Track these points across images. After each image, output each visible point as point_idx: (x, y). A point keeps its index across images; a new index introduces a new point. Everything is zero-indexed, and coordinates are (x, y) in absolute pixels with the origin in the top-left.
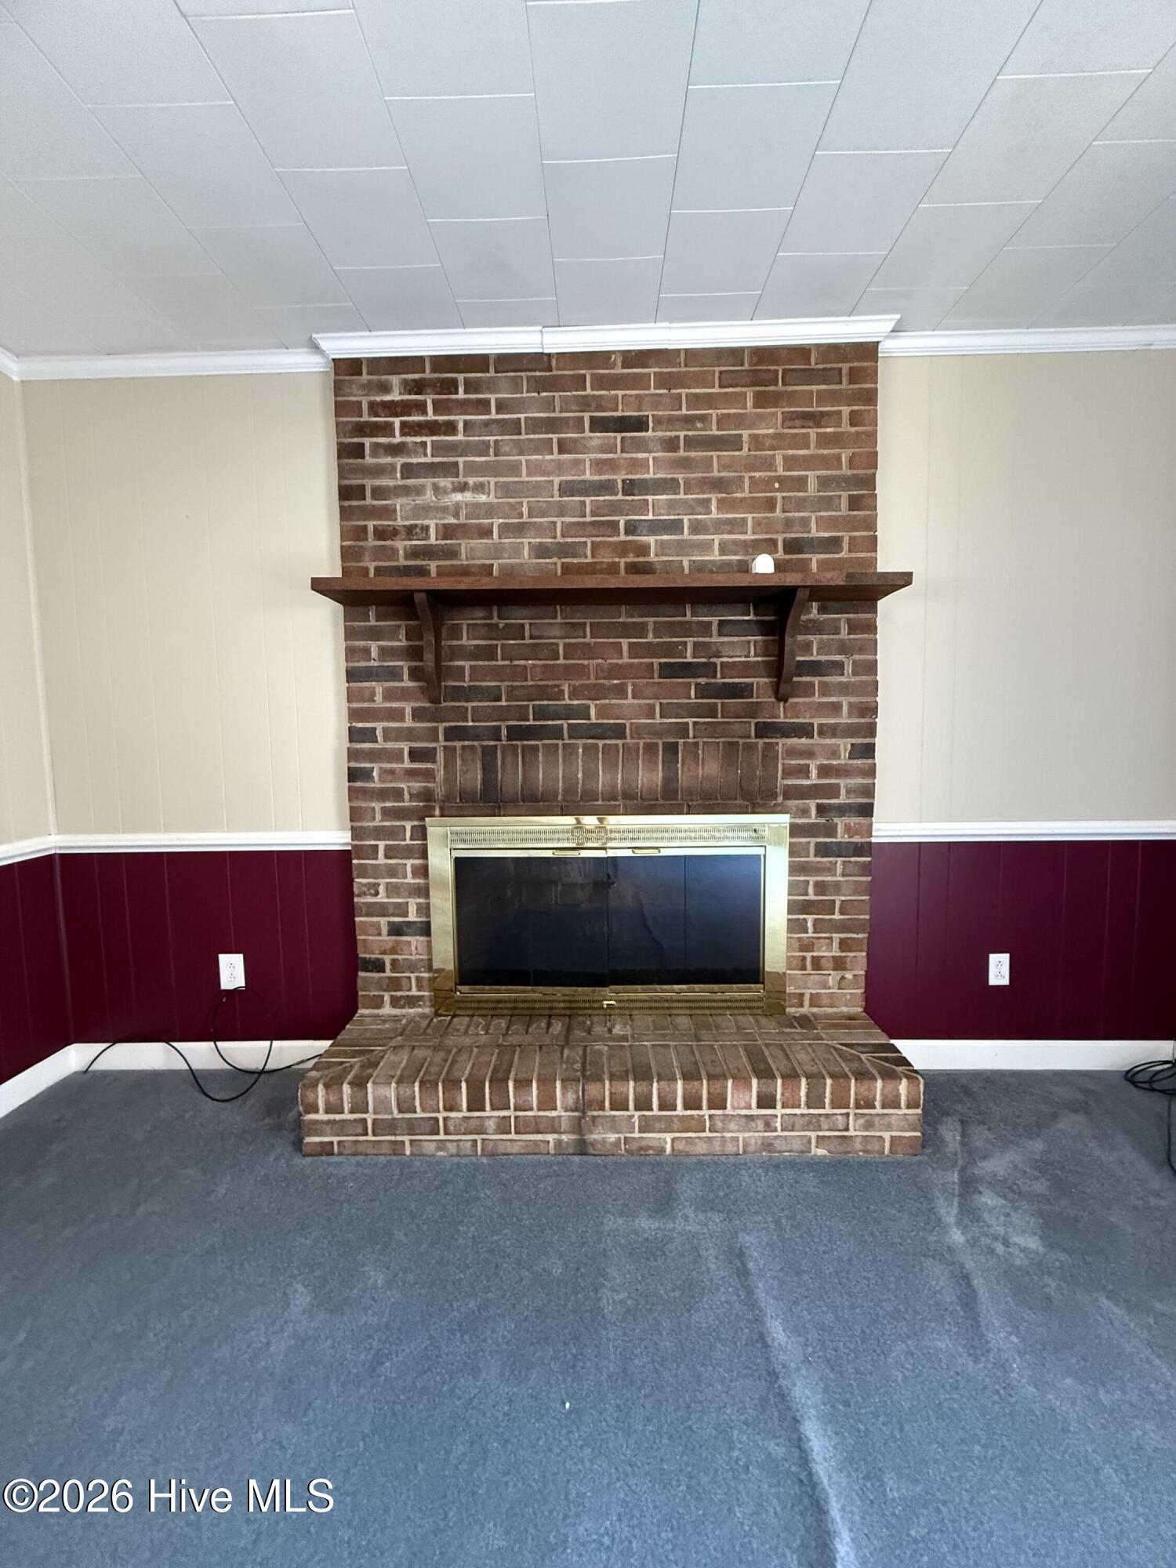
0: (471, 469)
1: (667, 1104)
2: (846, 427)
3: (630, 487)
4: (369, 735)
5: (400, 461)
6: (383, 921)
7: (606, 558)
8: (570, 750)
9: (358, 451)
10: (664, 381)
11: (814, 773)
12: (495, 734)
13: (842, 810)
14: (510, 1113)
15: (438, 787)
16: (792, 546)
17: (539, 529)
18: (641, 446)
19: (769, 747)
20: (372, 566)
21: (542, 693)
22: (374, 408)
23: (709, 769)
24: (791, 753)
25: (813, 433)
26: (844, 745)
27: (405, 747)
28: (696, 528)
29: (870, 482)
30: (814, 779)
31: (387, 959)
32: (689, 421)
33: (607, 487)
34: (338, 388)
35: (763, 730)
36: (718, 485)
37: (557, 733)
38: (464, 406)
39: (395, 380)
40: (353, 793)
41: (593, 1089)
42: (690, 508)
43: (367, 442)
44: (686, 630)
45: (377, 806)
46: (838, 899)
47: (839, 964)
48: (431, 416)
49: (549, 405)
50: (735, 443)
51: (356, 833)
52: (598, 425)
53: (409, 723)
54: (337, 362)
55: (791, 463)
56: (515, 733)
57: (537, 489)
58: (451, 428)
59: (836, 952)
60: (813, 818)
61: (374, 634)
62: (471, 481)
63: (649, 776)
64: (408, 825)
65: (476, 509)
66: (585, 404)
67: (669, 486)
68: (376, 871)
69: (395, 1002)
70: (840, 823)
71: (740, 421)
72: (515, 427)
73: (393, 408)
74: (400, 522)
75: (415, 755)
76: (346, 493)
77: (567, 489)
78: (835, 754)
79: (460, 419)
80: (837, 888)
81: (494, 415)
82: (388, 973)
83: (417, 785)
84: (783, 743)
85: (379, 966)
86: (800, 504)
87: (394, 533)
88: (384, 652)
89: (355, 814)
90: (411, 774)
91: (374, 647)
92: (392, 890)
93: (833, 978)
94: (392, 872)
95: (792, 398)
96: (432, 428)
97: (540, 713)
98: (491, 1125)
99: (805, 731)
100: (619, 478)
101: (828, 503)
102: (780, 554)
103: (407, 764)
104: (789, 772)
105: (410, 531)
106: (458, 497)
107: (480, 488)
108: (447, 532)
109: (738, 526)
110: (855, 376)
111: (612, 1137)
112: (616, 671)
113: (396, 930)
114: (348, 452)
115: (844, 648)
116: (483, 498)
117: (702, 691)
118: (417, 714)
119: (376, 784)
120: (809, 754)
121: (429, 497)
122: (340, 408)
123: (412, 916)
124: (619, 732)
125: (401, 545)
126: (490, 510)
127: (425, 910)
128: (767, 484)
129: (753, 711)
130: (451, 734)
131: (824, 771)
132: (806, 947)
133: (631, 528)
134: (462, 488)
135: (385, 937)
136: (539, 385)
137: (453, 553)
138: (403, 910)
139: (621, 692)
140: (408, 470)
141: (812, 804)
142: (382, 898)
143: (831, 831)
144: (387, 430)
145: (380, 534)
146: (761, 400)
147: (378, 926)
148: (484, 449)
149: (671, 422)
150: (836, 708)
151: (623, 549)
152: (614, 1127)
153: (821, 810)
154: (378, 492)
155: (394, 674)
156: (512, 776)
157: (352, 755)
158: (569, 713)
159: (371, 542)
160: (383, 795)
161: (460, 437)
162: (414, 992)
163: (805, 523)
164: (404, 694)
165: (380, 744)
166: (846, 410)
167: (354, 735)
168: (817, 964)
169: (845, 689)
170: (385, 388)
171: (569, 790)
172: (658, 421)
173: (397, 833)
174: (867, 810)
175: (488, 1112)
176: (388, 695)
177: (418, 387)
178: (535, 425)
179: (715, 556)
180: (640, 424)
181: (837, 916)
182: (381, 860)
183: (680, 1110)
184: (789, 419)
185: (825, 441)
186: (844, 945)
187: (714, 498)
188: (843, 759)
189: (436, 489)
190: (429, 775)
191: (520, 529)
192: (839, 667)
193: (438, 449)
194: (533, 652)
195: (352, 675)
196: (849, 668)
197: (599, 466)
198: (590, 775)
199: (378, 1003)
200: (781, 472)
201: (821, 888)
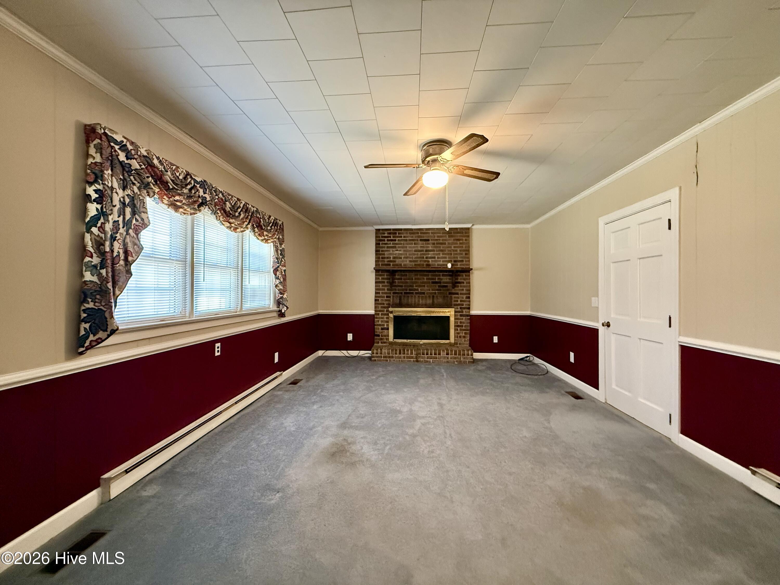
0: (399, 247)
1: (431, 354)
2: (464, 241)
3: (426, 251)
4: (379, 293)
5: (386, 246)
6: (380, 327)
7: (422, 263)
8: (415, 297)
9: (379, 244)
10: (432, 233)
11: (459, 301)
12: (402, 293)
13: (464, 308)
14: (406, 355)
15: (391, 303)
16: (455, 261)
17: (410, 258)
18: (428, 244)
19: (451, 297)
20: (380, 263)
21: (411, 286)
22: (382, 237)
23: (440, 300)
24: (455, 298)
25: (458, 242)
26: (465, 296)
27: (385, 295)
28: (438, 258)
29: (469, 251)
30: (459, 302)
31: (380, 334)
32: (437, 240)
33: (422, 251)
34: (376, 233)
35: (450, 293)
36: (442, 251)
37: (412, 293)
38: (398, 237)
39: (386, 232)
40: (375, 304)
41: (419, 351)
42: (437, 254)
43: (381, 242)
44: (437, 275)
45: (380, 306)
46: (464, 325)
47: (464, 337)
48: (392, 238)
49: (412, 237)
50: (445, 244)
51: (376, 311)
52: (421, 240)
53: (386, 291)
54: (376, 229)
55: (454, 247)
56: (405, 293)
57: (410, 251)
58: (395, 240)
59: (464, 335)
60: (459, 310)
61: (380, 275)
62: (399, 249)
63: (429, 301)
64: (385, 310)
65: (399, 254)
66: (419, 237)
67: (433, 251)
68: (379, 318)
69: (381, 343)
70: (464, 310)
71: (446, 240)
72: (406, 240)
73: (385, 237)
74: (386, 256)
75: (387, 297)
76: (377, 251)
77: (415, 251)
78: (463, 298)
79: (397, 239)
80: (464, 323)
81: (403, 238)
82: (380, 337)
83: (387, 302)
84: (453, 296)
85: (379, 336)
86: (456, 254)
87: (385, 258)
88: (383, 279)
89: (375, 307)
90: (386, 300)
91: (380, 278)
92: (382, 321)
93: (463, 340)
94: (382, 318)
95: (454, 236)
96: (392, 240)
97: (410, 290)
98: (402, 357)
99: (457, 294)
100: (425, 249)
101: (462, 254)
102: (453, 263)
103: (385, 298)
104: (455, 301)
105: (388, 258)
106: (396, 252)
107: (400, 251)
108: (394, 258)
109: (446, 258)
110: (466, 233)
111: (422, 360)
112: (423, 283)
113: (382, 329)
114: (377, 244)
115: (464, 279)
116: (400, 252)
117: (439, 286)
118: (388, 290)
119: (380, 302)
120: (458, 298)
121: (391, 252)
122: (376, 237)
123: (385, 326)
124: (424, 293)
125: (386, 260)
126: (401, 254)
127: (388, 325)
128: (450, 251)
129: (448, 290)
130: (394, 293)
131: (461, 301)
132: (458, 333)
133: (426, 258)
134: (397, 250)
135: (380, 330)
136: (410, 233)
137: (395, 261)
138: (384, 325)
139: (424, 286)
140: (388, 247)
141: (459, 307)
142: (380, 323)
143: (463, 312)
144: (384, 240)
145: (382, 258)
146: (449, 237)
147: (379, 328)
148: (401, 244)
149: (434, 240)
150: (463, 290)
151: (425, 261)
152: (423, 358)
153: (461, 308)
154: (382, 251)
155: (384, 282)
156: (404, 301)
157: (376, 297)
158: (415, 290)
159: (381, 259)
160: (381, 304)
161: (397, 242)
162: (385, 341)
163: (457, 257)
164: (385, 286)
165: (381, 295)
166: (464, 238)
167: (376, 293)
168: (460, 337)
169: (464, 286)
170: (384, 234)
171: (415, 304)
172: (431, 240)
173: (383, 311)
174: (469, 308)
175: (402, 355)
176: (383, 286)
177: (390, 233)
178: (410, 240)
179: (441, 263)
180: (428, 240)
181: (464, 328)
182: (380, 316)
183: (433, 355)
184: (454, 240)
185: (460, 243)
186: (465, 333)
187: (441, 253)
188: (464, 299)
189: (393, 251)
190: (389, 300)
191: (407, 258)
192: (463, 283)
193: (393, 244)
194: (409, 279)
195: (376, 282)
196: (465, 283)
197: (421, 247)
198: (419, 301)
199: (378, 342)
200: (453, 248)
201: (461, 322)
